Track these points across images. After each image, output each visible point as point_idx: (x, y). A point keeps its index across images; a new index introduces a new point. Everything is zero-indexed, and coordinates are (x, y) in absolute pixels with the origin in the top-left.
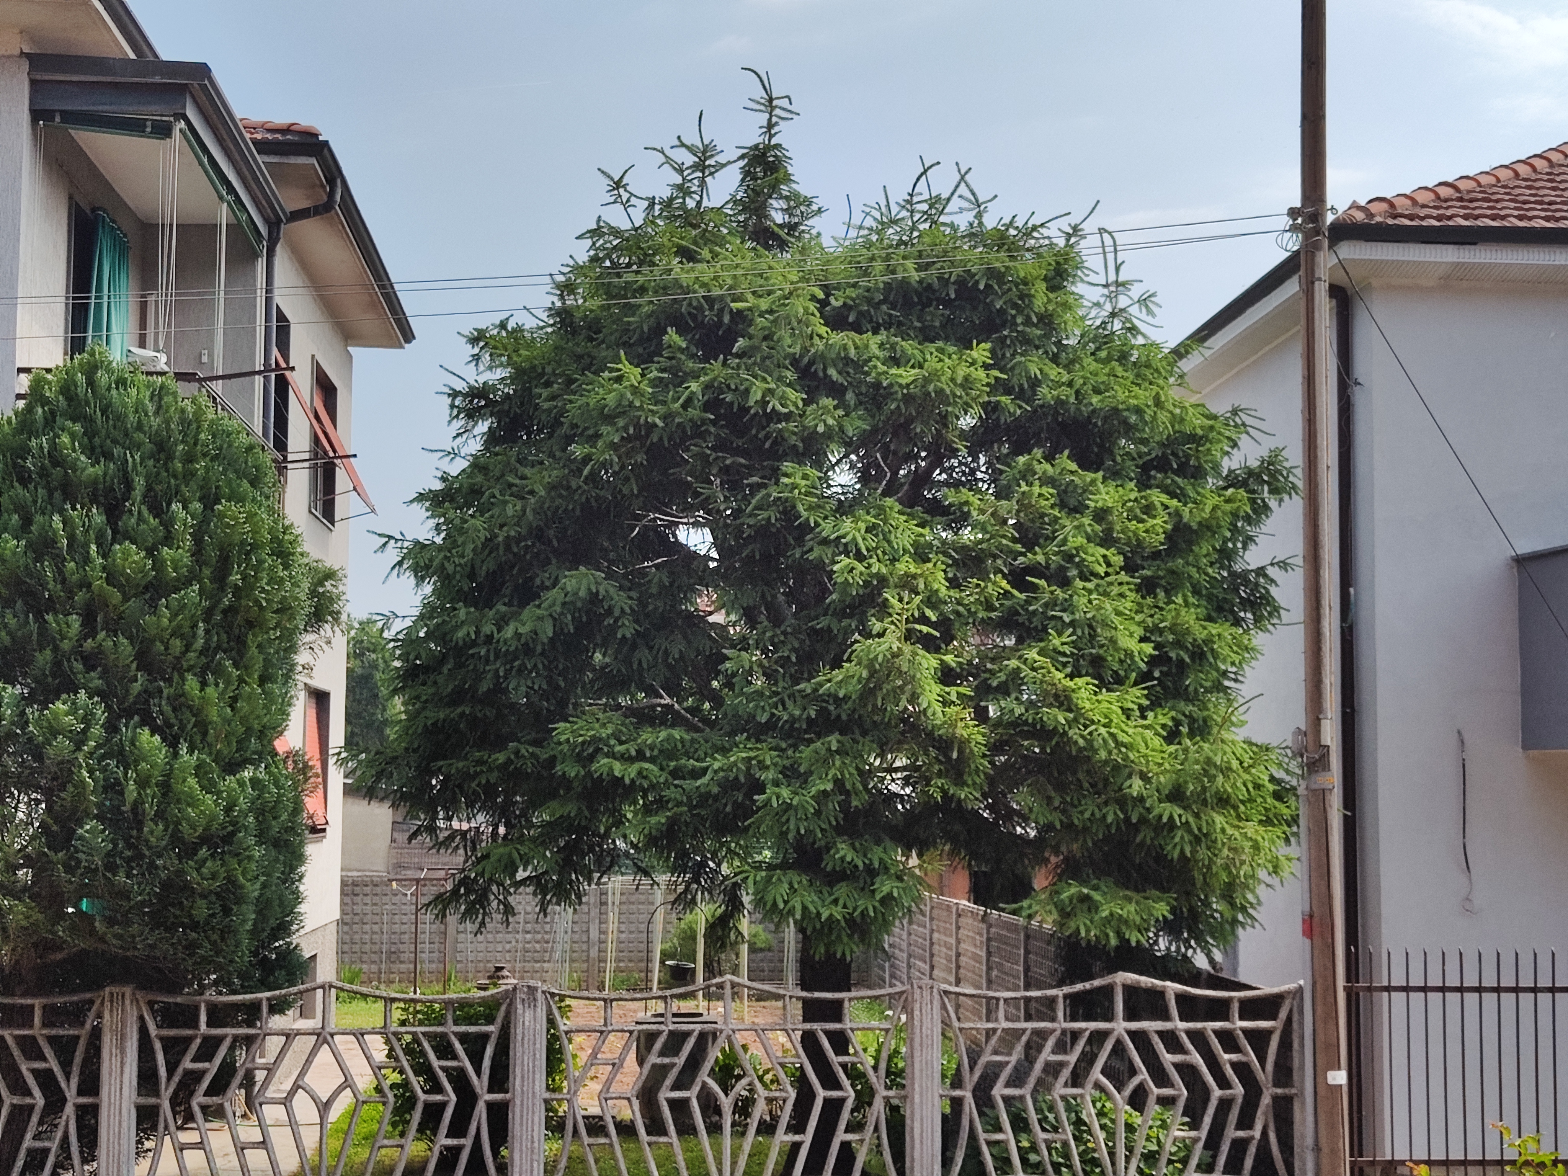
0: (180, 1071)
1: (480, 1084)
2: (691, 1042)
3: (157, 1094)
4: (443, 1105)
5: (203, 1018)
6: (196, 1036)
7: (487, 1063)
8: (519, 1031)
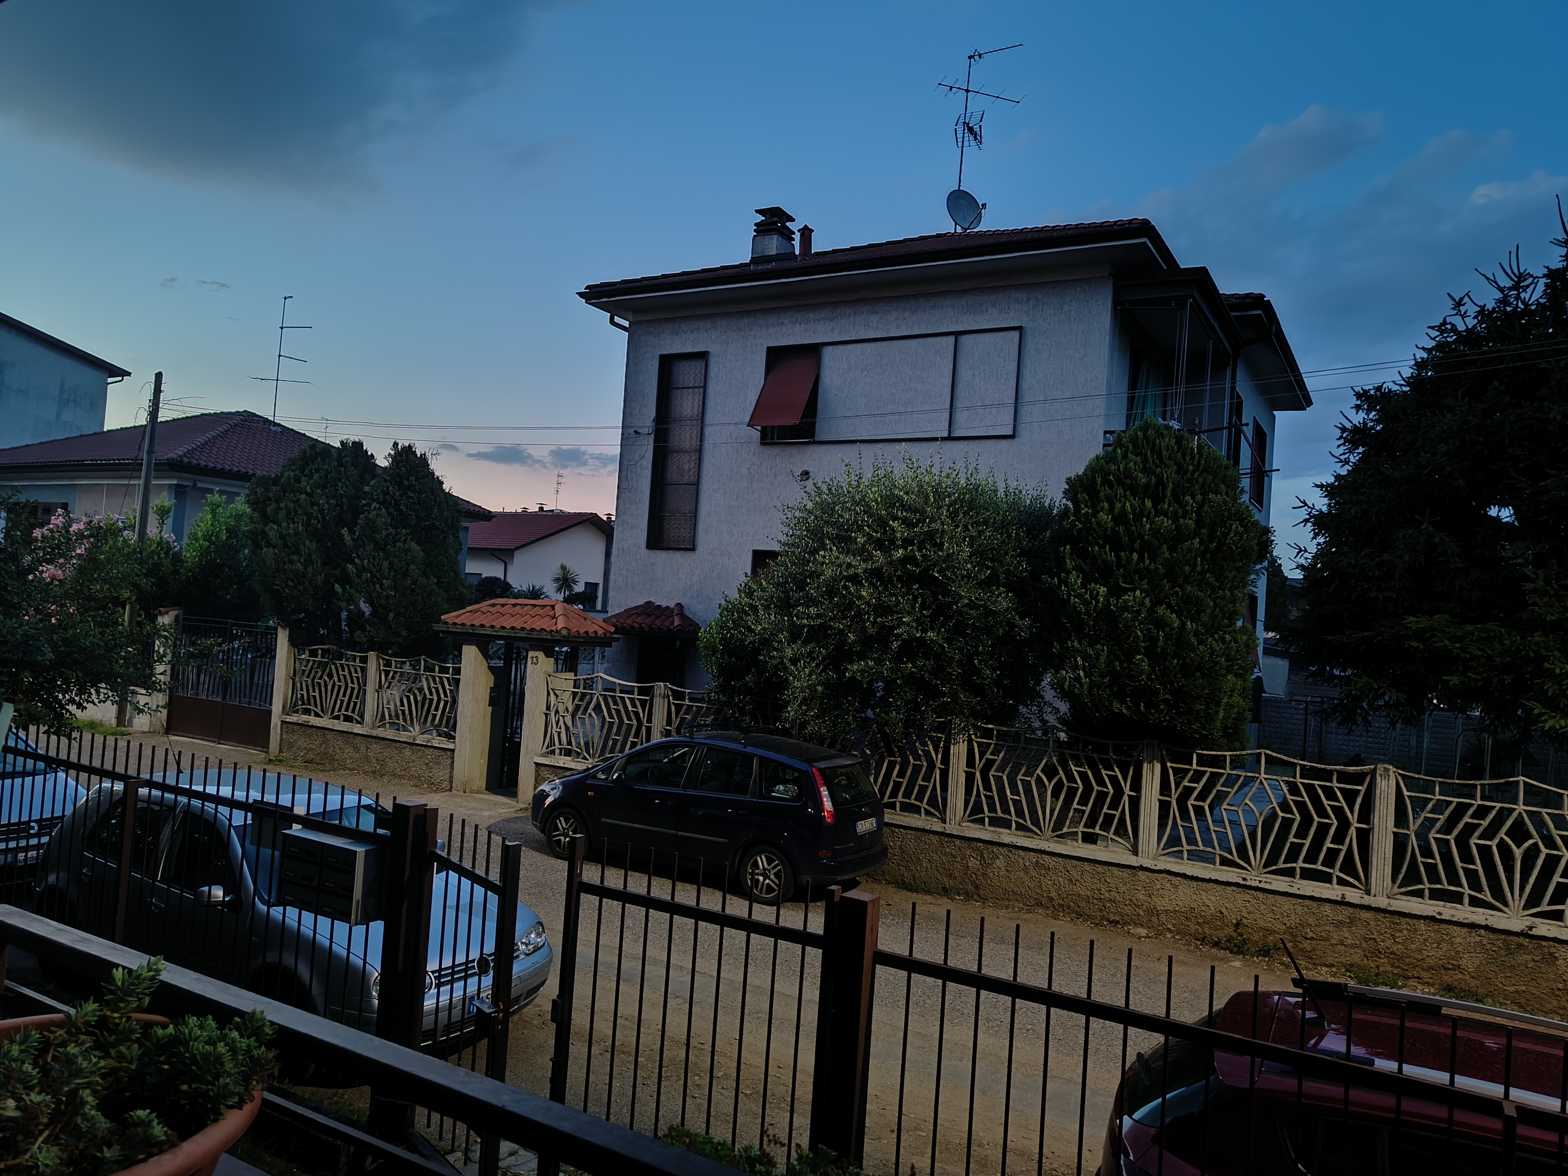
0: (1182, 786)
1: (1353, 818)
2: (1494, 812)
3: (1170, 797)
4: (1330, 825)
5: (1195, 761)
6: (1190, 770)
7: (1357, 807)
8: (1378, 792)
